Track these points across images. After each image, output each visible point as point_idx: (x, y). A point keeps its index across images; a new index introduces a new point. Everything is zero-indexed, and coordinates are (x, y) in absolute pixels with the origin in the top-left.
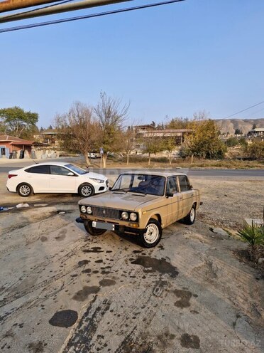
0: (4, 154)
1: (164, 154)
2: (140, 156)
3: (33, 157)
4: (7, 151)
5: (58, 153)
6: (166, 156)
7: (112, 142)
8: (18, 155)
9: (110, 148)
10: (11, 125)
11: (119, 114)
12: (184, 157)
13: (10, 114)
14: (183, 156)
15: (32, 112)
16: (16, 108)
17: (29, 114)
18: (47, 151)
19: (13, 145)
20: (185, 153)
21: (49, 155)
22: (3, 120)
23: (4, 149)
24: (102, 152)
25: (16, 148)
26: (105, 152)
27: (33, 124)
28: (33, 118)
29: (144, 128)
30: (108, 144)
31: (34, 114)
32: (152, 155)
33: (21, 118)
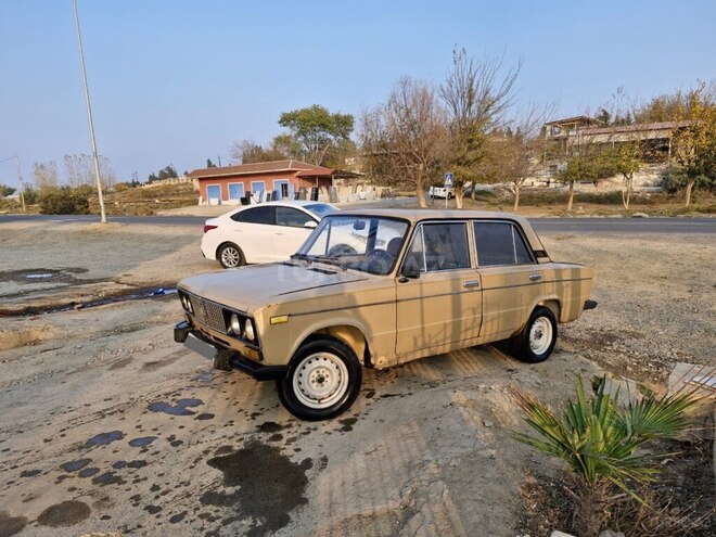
0: (287, 195)
1: (617, 184)
2: (556, 190)
3: (333, 199)
4: (291, 189)
5: (380, 189)
6: (624, 190)
7: (478, 160)
8: (309, 195)
9: (469, 173)
10: (306, 141)
11: (493, 94)
12: (673, 191)
13: (304, 121)
14: (669, 189)
15: (343, 113)
16: (315, 108)
17: (337, 118)
18: (360, 187)
19: (299, 177)
20: (674, 179)
21: (363, 195)
22: (293, 134)
23: (286, 185)
24: (449, 182)
25: (306, 183)
26: (458, 184)
27: (344, 136)
28: (344, 123)
29: (569, 124)
30: (468, 163)
31: (345, 117)
32: (588, 189)
33: (324, 126)
